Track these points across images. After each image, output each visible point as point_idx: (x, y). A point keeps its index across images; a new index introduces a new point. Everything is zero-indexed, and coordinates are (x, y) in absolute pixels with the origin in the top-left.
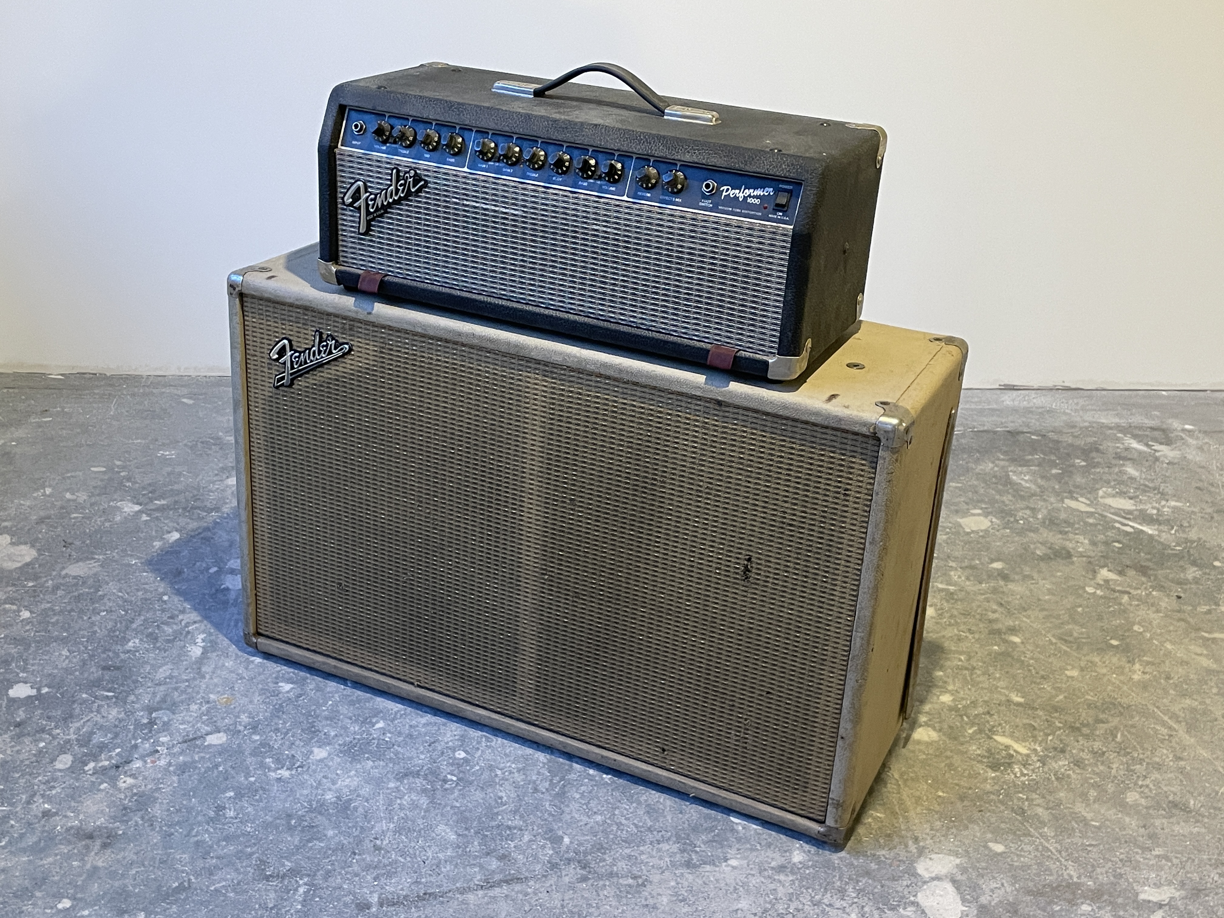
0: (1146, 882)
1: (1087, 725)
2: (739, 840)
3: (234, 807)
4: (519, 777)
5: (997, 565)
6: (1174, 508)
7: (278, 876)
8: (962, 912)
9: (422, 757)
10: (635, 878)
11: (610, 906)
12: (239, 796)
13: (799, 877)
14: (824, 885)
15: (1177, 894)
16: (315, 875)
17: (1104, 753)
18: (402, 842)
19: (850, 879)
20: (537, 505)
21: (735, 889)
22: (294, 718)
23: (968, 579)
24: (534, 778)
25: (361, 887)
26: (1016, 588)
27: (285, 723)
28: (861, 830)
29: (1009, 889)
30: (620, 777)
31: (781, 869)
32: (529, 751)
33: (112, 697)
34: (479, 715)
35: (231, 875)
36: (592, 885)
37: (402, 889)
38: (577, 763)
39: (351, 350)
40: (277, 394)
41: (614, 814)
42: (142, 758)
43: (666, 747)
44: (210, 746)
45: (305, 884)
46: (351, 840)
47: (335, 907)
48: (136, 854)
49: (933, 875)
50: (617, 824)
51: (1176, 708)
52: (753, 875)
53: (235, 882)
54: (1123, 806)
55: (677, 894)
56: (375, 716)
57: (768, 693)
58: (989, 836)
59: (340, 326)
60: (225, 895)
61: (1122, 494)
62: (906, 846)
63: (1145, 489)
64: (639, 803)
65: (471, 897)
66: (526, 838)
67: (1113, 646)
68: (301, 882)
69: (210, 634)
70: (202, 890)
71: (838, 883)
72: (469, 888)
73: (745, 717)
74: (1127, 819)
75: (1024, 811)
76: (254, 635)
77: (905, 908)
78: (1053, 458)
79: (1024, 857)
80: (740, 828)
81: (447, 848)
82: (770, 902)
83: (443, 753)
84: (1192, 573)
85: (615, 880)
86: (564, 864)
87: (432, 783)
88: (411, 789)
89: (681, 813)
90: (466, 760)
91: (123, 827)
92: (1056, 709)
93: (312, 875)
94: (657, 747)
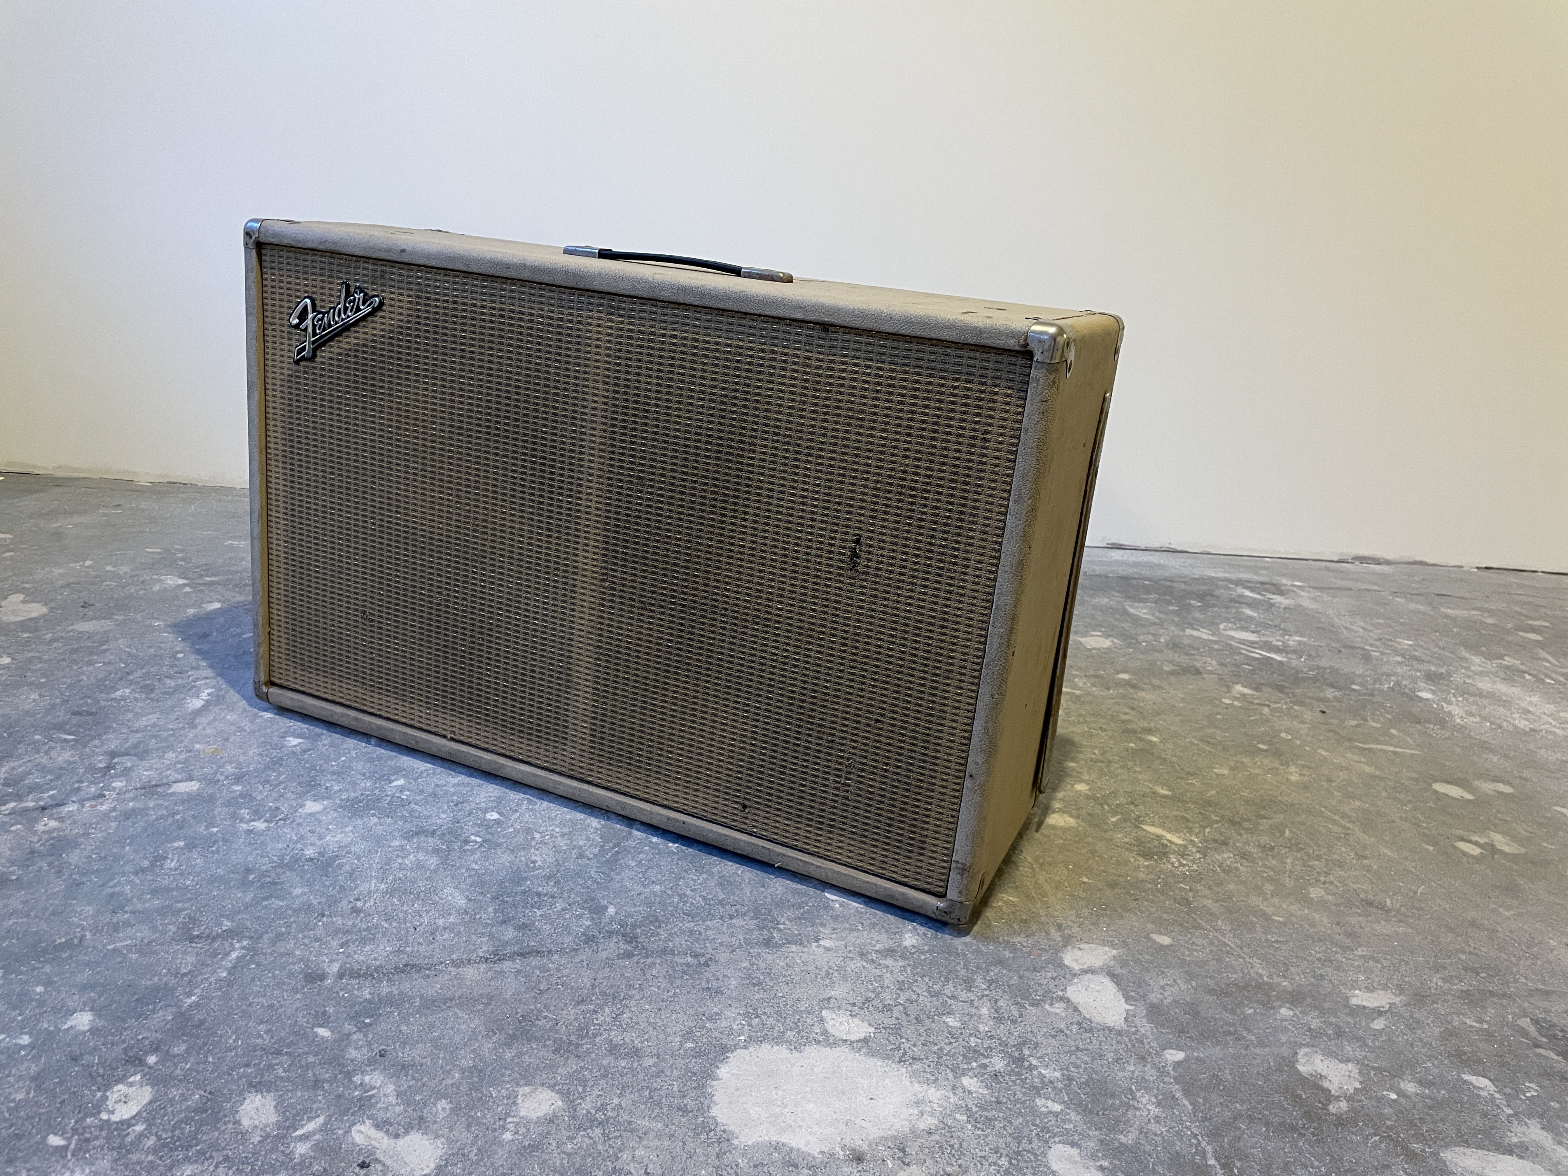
0: (1355, 985)
1: (1249, 820)
2: (835, 918)
3: (179, 857)
4: (562, 843)
5: (1125, 676)
6: (1299, 642)
7: (208, 936)
8: (1127, 1011)
9: (444, 816)
10: (696, 956)
11: (659, 988)
12: (191, 846)
13: (911, 963)
14: (944, 973)
15: (1397, 1000)
16: (260, 937)
17: (1273, 848)
18: (392, 905)
19: (978, 967)
20: (598, 489)
21: (828, 974)
22: (292, 771)
23: (1094, 685)
24: (581, 843)
25: (319, 954)
26: (1147, 696)
27: (280, 775)
28: (989, 913)
29: (1184, 987)
30: (689, 846)
31: (889, 952)
32: (580, 816)
33: (71, 740)
34: (521, 771)
35: (143, 933)
36: (637, 963)
37: (376, 959)
38: (638, 830)
39: (381, 304)
40: (296, 371)
41: (678, 885)
42: (81, 802)
43: (747, 803)
44: (173, 794)
45: (243, 948)
46: (323, 900)
47: (274, 977)
48: (23, 902)
49: (1085, 967)
50: (679, 895)
51: (1346, 809)
52: (852, 959)
53: (146, 941)
54: (1308, 902)
55: (749, 977)
56: (396, 773)
57: (877, 721)
58: (1150, 926)
59: (370, 274)
60: (125, 956)
61: (1243, 629)
62: (1048, 933)
63: (1266, 626)
64: (711, 874)
65: (469, 972)
66: (559, 906)
67: (1262, 750)
68: (237, 946)
69: (220, 689)
70: (94, 948)
71: (963, 972)
72: (469, 960)
73: (847, 756)
74: (1317, 916)
75: (1188, 903)
76: (266, 684)
77: (1051, 1005)
78: (1168, 598)
79: (1197, 951)
80: (837, 905)
81: (450, 914)
82: (874, 991)
83: (470, 814)
84: (1330, 693)
85: (669, 957)
86: (604, 937)
87: (449, 842)
88: (419, 848)
89: (763, 886)
90: (497, 822)
91: (20, 872)
92: (1209, 803)
93: (255, 938)
94: (736, 802)
